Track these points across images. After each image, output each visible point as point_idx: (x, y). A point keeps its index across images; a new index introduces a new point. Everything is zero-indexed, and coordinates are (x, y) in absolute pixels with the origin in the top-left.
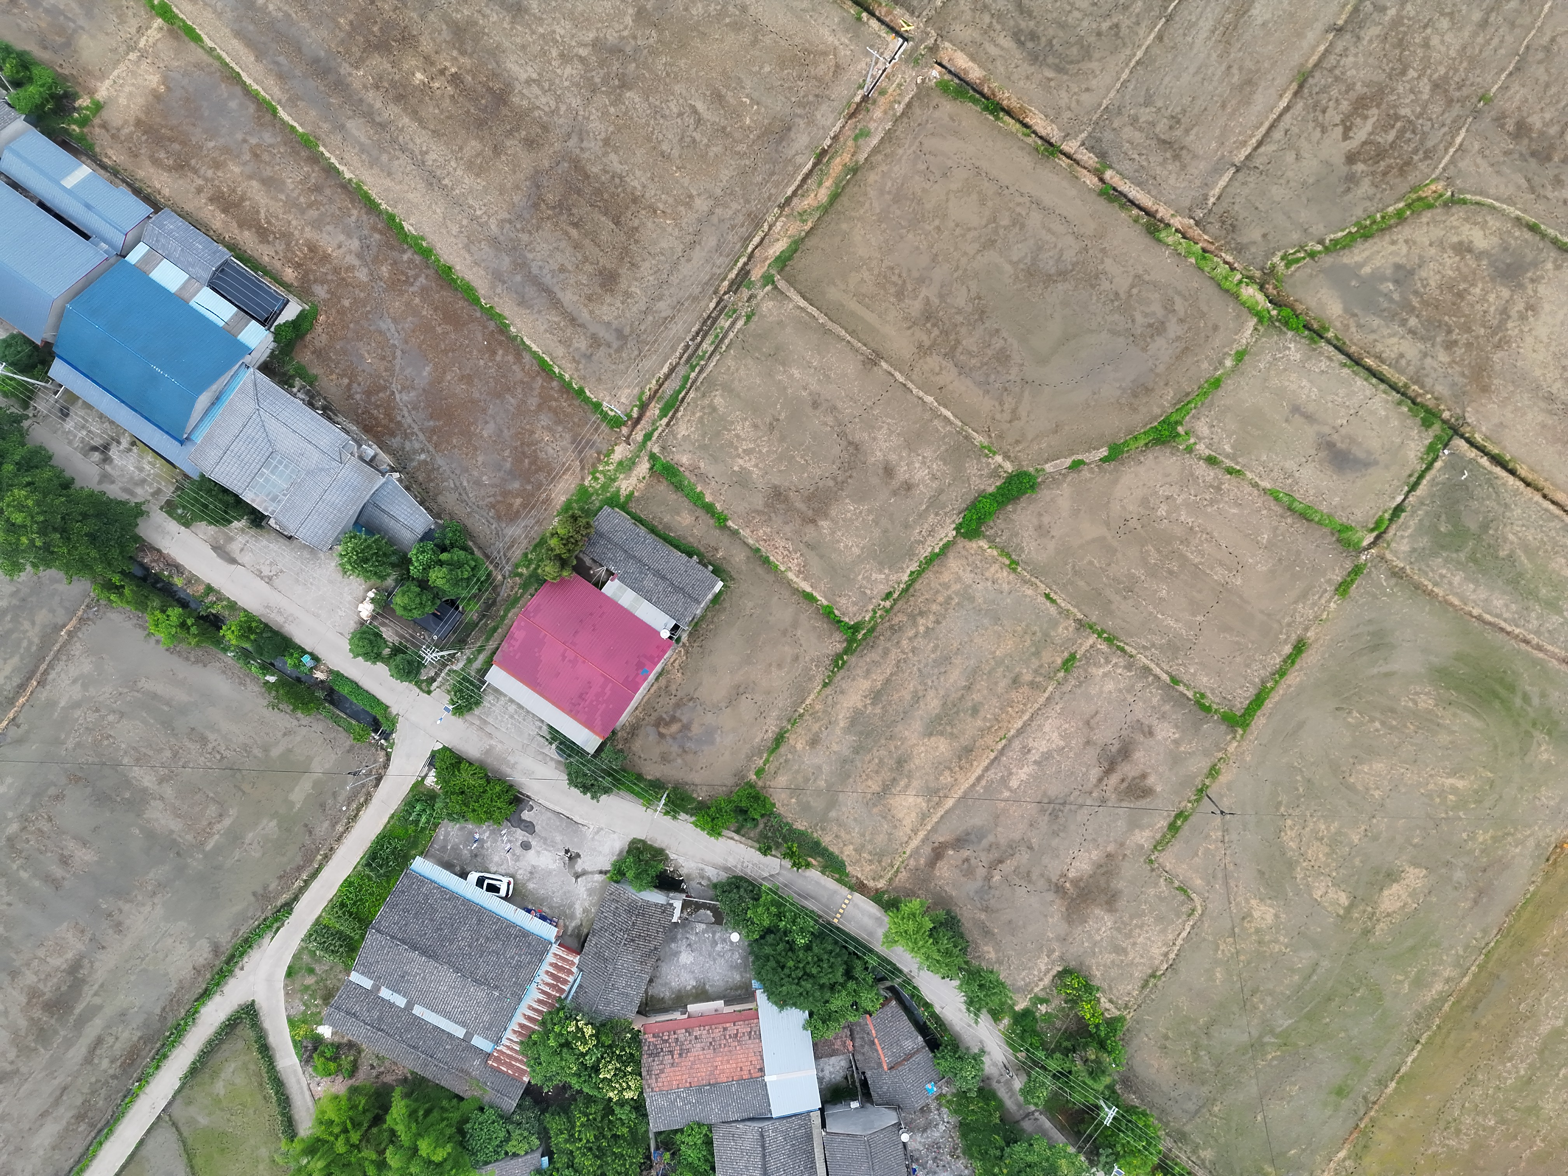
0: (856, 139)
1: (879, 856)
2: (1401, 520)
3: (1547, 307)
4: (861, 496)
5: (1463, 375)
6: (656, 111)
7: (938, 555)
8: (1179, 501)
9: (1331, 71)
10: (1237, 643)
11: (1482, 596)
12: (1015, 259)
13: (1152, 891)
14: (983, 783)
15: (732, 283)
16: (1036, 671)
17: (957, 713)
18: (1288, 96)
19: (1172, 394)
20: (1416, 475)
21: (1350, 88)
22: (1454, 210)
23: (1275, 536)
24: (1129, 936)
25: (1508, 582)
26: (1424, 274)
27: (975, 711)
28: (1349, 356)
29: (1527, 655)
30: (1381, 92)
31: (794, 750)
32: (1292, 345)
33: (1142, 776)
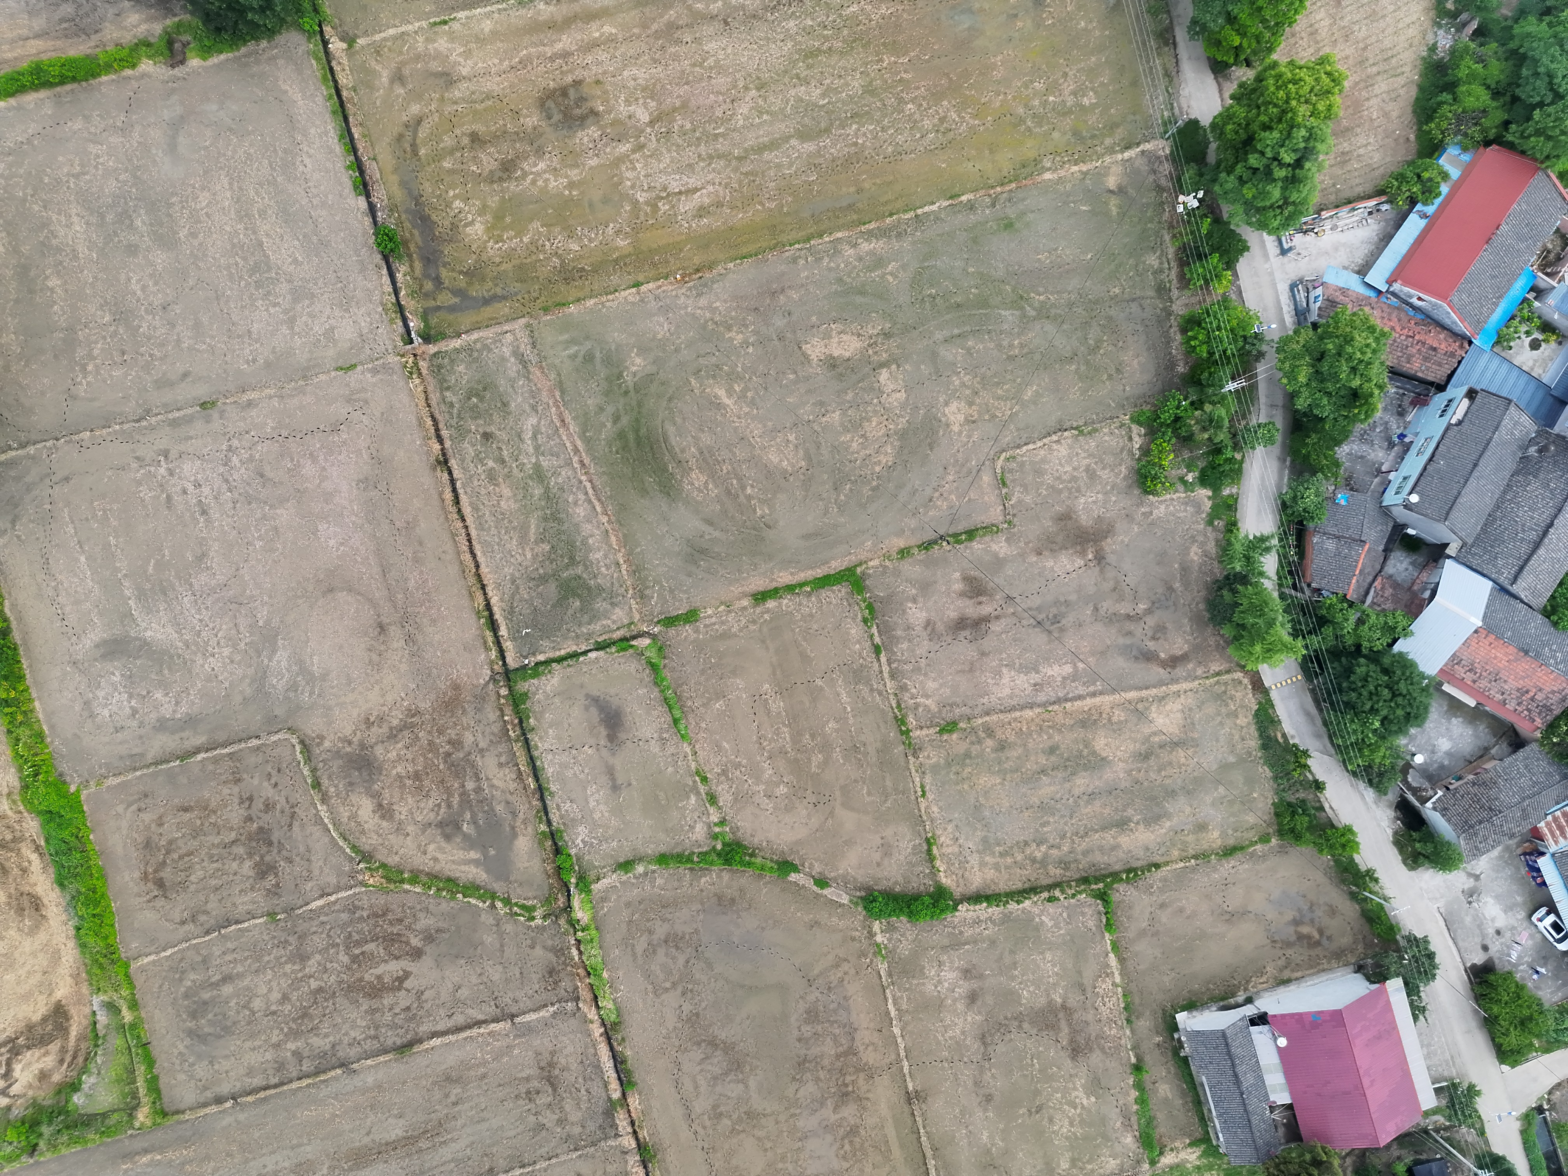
1: (1221, 698)
2: (605, 637)
3: (355, 712)
4: (1011, 996)
5: (464, 711)
7: (988, 898)
9: (376, 1037)
11: (589, 526)
12: (741, 1086)
13: (1028, 499)
14: (1092, 689)
16: (979, 742)
17: (1068, 760)
18: (426, 1045)
19: (703, 880)
20: (565, 663)
21: (373, 1011)
22: (367, 848)
23: (710, 700)
24: (1074, 479)
25: (560, 521)
26: (432, 815)
27: (1052, 750)
28: (542, 799)
29: (589, 450)
30: (350, 989)
31: (1224, 835)
32: (579, 841)
33: (962, 594)
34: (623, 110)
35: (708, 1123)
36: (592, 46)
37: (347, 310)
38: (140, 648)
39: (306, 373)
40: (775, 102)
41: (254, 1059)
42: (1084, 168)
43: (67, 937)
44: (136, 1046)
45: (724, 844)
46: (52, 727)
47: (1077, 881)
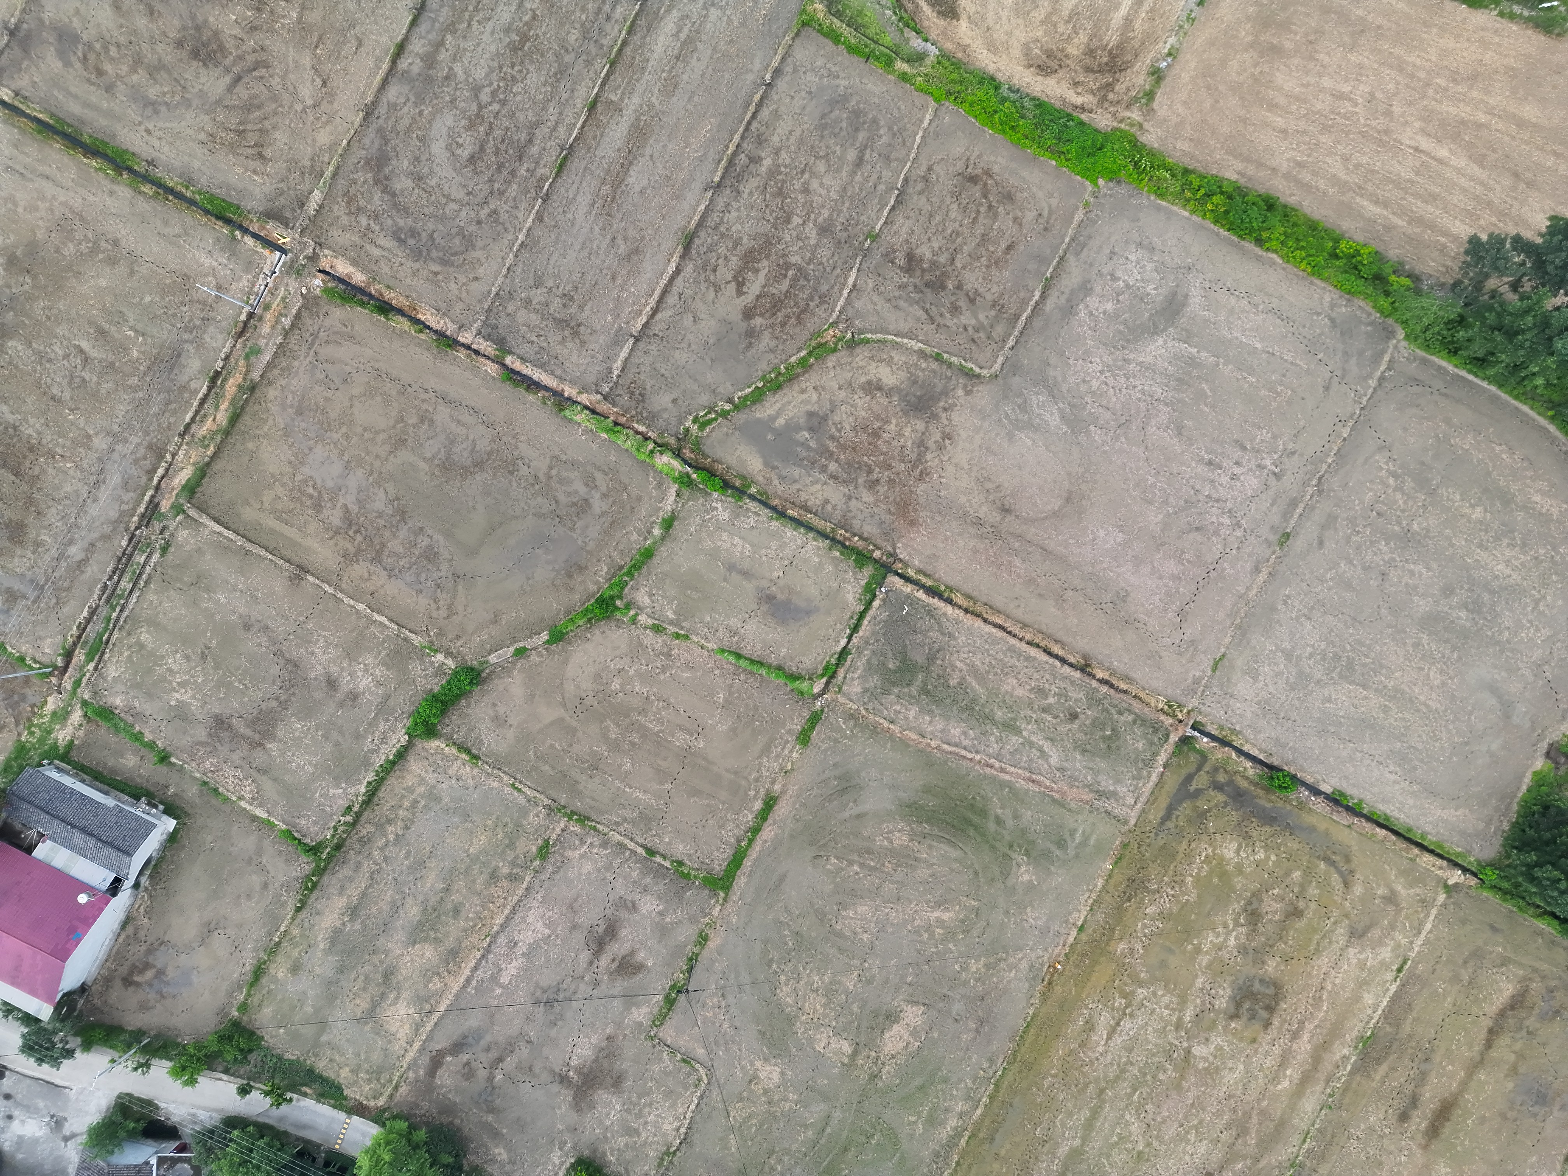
0: (247, 357)
1: (376, 1073)
2: (848, 662)
3: (963, 434)
4: (308, 712)
5: (889, 512)
6: (41, 357)
7: (393, 763)
8: (631, 672)
9: (716, 228)
10: (708, 805)
11: (940, 727)
12: (428, 455)
13: (656, 1068)
14: (474, 983)
15: (143, 516)
16: (513, 864)
17: (439, 916)
18: (676, 258)
19: (605, 569)
20: (856, 617)
21: (737, 243)
22: (858, 350)
23: (731, 694)
25: (962, 710)
26: (837, 419)
27: (456, 912)
28: (774, 509)
29: (994, 779)
30: (768, 243)
31: (275, 980)
32: (719, 505)
33: (632, 953)
34: (1218, 1040)
35: (425, 406)
36: (1284, 1061)
37: (1257, 703)
38: (1155, 326)
39: (1242, 631)
40: (1119, 1157)
41: (782, 128)
43: (999, 70)
44: (873, 51)
45: (617, 608)
46: (1159, 208)
47: (344, 840)
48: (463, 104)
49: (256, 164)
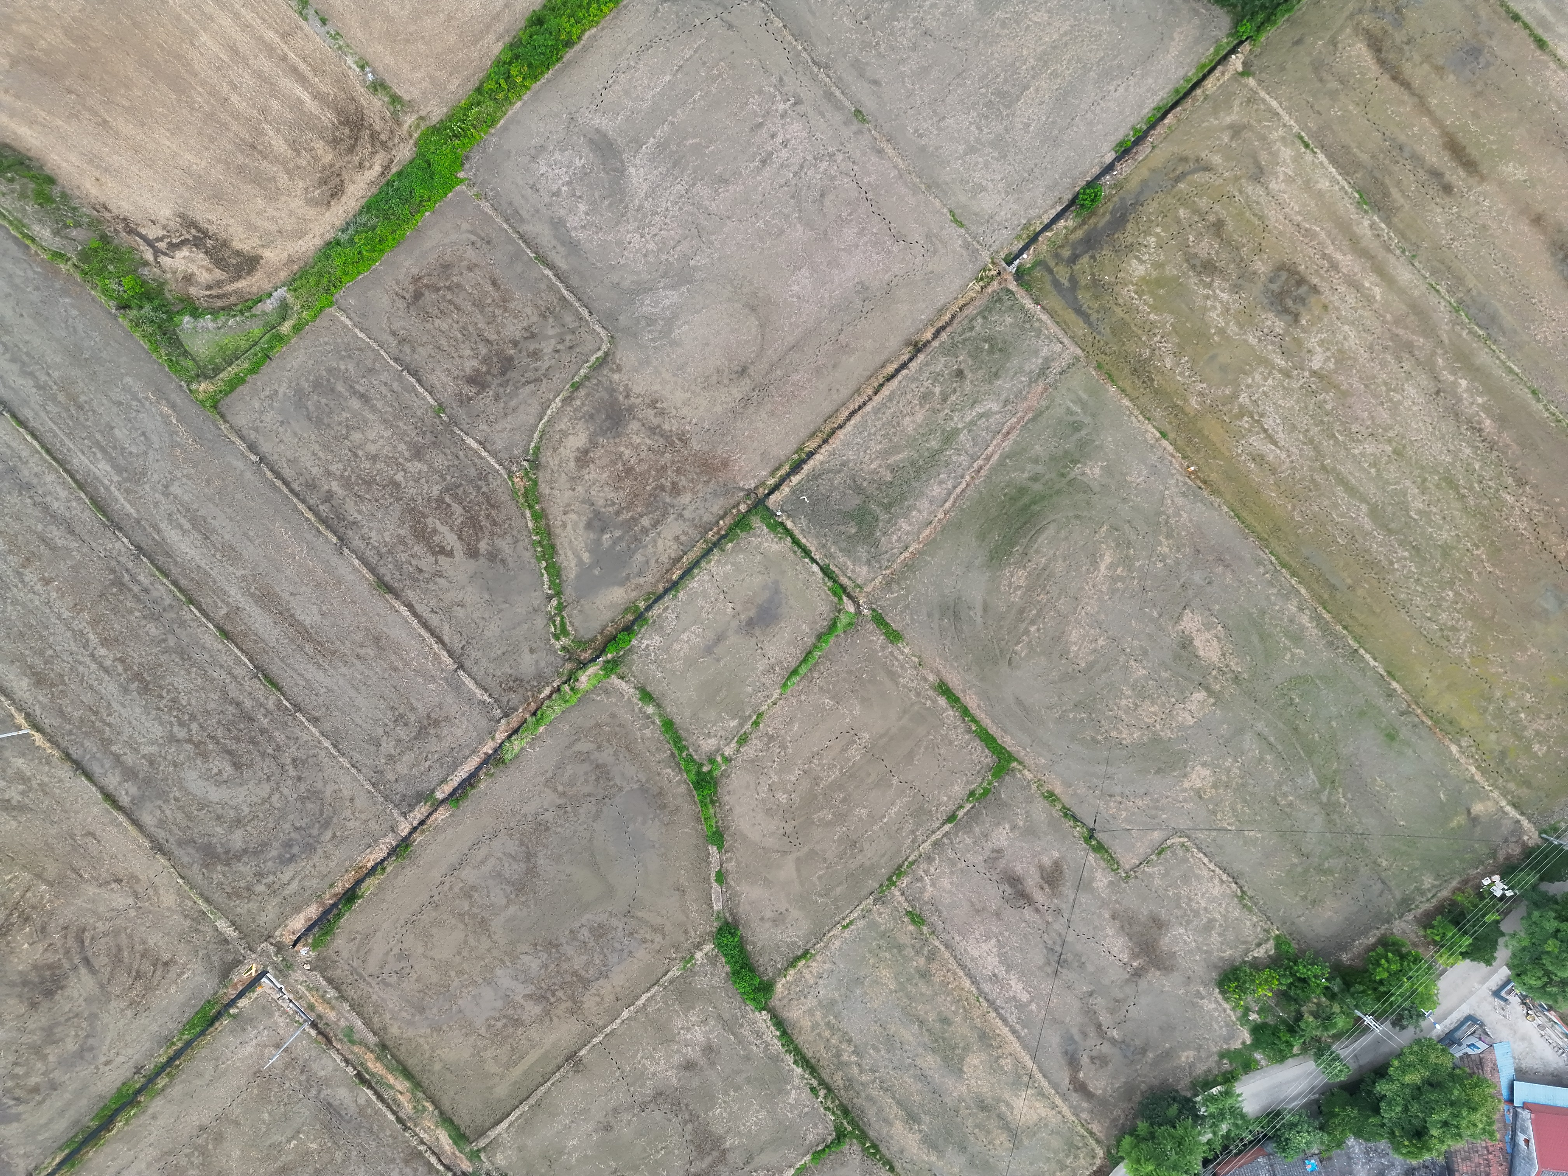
0: (353, 1042)
1: (1071, 1147)
2: (836, 570)
3: (656, 387)
4: (708, 1098)
5: (707, 482)
7: (784, 1033)
8: (776, 779)
9: (381, 556)
10: (926, 749)
11: (926, 504)
12: (504, 901)
13: (1157, 882)
14: (1018, 1027)
16: (918, 953)
17: (944, 1039)
18: (397, 604)
19: (669, 771)
20: (796, 548)
21: (402, 541)
22: (543, 460)
23: (828, 691)
24: (1196, 913)
25: (918, 477)
26: (601, 502)
27: (945, 1021)
28: (666, 591)
29: (993, 470)
30: (412, 511)
32: (645, 642)
33: (1041, 868)
34: (1313, 342)
35: (456, 890)
36: (1355, 285)
37: (1007, 194)
38: (615, 170)
39: (933, 186)
40: (1391, 473)
41: (307, 460)
42: (1478, 777)
43: (322, 235)
44: (263, 350)
45: (710, 772)
46: (505, 128)
47: (841, 1104)
48: (181, 757)
49: (174, 970)
